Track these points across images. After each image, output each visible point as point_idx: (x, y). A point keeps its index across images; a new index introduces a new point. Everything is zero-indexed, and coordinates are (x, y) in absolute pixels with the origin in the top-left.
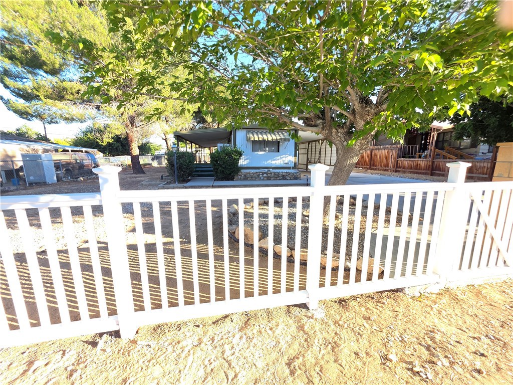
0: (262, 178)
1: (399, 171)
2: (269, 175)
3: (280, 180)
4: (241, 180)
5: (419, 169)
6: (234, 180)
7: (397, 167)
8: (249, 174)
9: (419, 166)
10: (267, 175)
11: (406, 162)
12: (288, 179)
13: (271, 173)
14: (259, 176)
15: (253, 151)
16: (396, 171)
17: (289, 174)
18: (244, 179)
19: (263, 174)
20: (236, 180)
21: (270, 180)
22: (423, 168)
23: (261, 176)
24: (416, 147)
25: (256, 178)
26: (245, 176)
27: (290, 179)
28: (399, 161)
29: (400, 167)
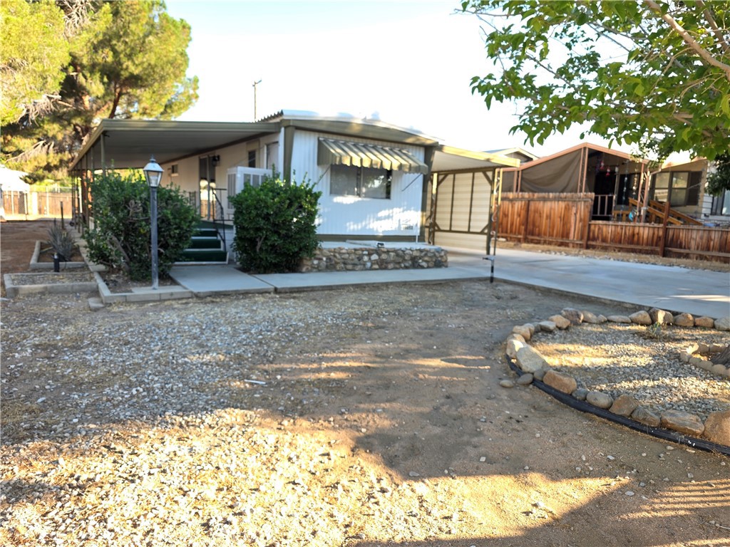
0: (369, 264)
1: (594, 247)
2: (384, 256)
3: (406, 268)
4: (318, 269)
5: (638, 243)
6: (304, 270)
7: (589, 239)
8: (340, 253)
9: (636, 237)
10: (379, 255)
11: (607, 228)
12: (422, 267)
13: (388, 252)
14: (360, 258)
15: (331, 193)
16: (588, 247)
17: (426, 255)
18: (327, 267)
19: (369, 255)
20: (308, 271)
21: (386, 268)
22: (645, 241)
23: (366, 258)
24: (611, 199)
25: (355, 265)
26: (329, 259)
27: (428, 267)
28: (592, 227)
29: (594, 239)
